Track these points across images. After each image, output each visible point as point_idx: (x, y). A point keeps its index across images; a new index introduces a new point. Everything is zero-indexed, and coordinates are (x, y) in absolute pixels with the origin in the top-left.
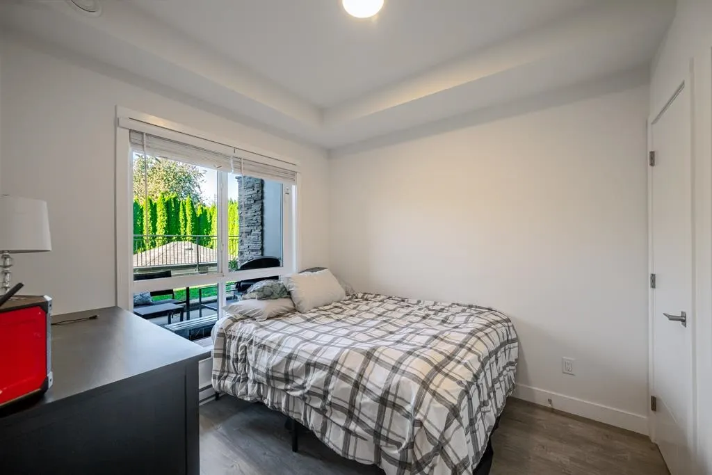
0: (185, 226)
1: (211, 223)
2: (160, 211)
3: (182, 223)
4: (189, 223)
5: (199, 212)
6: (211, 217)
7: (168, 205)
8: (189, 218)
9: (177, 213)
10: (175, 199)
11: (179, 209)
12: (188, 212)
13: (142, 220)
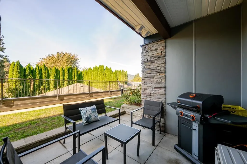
0: (75, 78)
1: (83, 77)
2: (66, 72)
3: (73, 77)
4: (76, 77)
5: (79, 73)
6: (83, 75)
7: (68, 70)
8: (76, 75)
9: (72, 73)
10: (71, 68)
11: (72, 71)
12: (76, 73)
13: (59, 75)
